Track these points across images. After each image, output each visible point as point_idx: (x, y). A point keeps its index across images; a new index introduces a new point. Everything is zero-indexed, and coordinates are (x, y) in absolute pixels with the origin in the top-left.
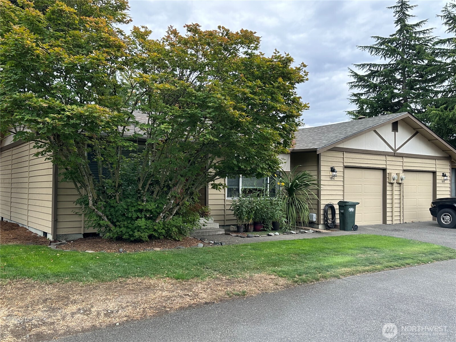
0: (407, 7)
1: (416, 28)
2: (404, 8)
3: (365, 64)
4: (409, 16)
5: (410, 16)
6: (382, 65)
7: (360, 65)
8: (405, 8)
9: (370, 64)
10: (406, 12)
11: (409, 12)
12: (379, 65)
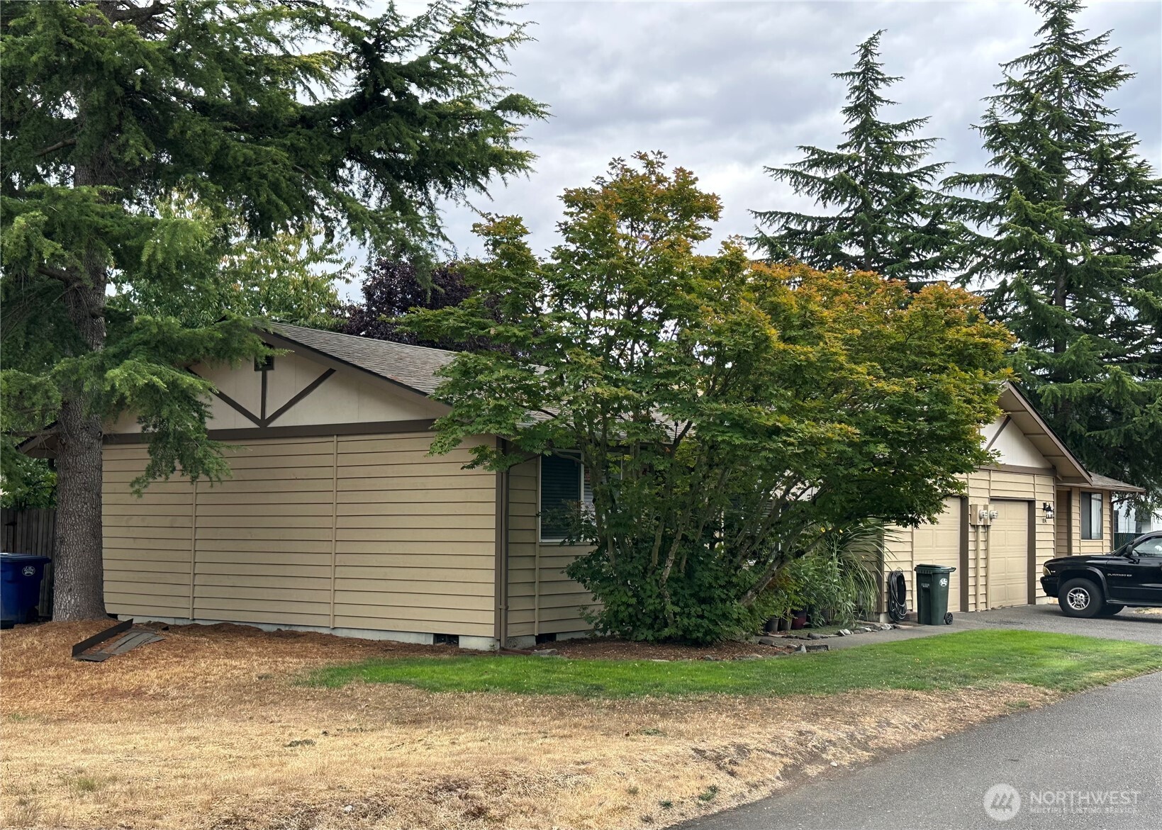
0: (877, 79)
1: (897, 132)
2: (871, 79)
3: (776, 213)
4: (879, 99)
5: (882, 101)
6: (816, 219)
7: (765, 214)
8: (873, 80)
9: (790, 213)
10: (876, 92)
11: (881, 91)
12: (810, 219)
